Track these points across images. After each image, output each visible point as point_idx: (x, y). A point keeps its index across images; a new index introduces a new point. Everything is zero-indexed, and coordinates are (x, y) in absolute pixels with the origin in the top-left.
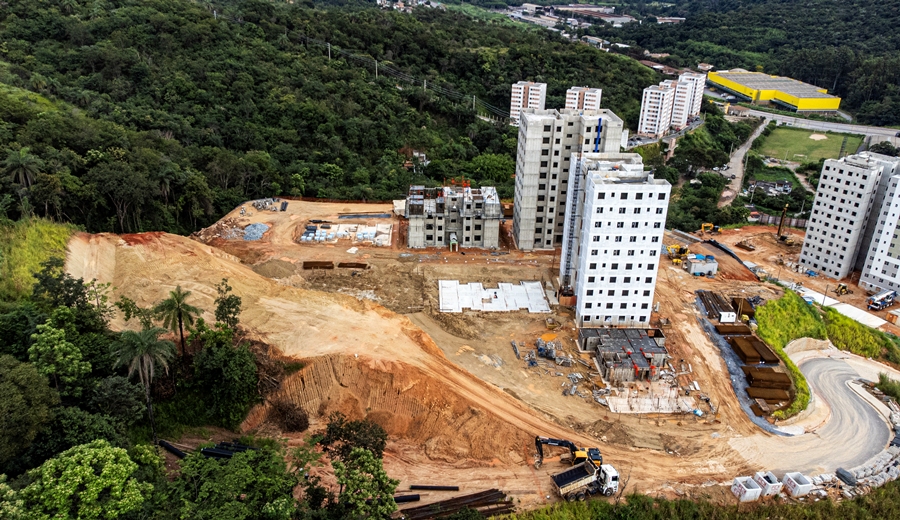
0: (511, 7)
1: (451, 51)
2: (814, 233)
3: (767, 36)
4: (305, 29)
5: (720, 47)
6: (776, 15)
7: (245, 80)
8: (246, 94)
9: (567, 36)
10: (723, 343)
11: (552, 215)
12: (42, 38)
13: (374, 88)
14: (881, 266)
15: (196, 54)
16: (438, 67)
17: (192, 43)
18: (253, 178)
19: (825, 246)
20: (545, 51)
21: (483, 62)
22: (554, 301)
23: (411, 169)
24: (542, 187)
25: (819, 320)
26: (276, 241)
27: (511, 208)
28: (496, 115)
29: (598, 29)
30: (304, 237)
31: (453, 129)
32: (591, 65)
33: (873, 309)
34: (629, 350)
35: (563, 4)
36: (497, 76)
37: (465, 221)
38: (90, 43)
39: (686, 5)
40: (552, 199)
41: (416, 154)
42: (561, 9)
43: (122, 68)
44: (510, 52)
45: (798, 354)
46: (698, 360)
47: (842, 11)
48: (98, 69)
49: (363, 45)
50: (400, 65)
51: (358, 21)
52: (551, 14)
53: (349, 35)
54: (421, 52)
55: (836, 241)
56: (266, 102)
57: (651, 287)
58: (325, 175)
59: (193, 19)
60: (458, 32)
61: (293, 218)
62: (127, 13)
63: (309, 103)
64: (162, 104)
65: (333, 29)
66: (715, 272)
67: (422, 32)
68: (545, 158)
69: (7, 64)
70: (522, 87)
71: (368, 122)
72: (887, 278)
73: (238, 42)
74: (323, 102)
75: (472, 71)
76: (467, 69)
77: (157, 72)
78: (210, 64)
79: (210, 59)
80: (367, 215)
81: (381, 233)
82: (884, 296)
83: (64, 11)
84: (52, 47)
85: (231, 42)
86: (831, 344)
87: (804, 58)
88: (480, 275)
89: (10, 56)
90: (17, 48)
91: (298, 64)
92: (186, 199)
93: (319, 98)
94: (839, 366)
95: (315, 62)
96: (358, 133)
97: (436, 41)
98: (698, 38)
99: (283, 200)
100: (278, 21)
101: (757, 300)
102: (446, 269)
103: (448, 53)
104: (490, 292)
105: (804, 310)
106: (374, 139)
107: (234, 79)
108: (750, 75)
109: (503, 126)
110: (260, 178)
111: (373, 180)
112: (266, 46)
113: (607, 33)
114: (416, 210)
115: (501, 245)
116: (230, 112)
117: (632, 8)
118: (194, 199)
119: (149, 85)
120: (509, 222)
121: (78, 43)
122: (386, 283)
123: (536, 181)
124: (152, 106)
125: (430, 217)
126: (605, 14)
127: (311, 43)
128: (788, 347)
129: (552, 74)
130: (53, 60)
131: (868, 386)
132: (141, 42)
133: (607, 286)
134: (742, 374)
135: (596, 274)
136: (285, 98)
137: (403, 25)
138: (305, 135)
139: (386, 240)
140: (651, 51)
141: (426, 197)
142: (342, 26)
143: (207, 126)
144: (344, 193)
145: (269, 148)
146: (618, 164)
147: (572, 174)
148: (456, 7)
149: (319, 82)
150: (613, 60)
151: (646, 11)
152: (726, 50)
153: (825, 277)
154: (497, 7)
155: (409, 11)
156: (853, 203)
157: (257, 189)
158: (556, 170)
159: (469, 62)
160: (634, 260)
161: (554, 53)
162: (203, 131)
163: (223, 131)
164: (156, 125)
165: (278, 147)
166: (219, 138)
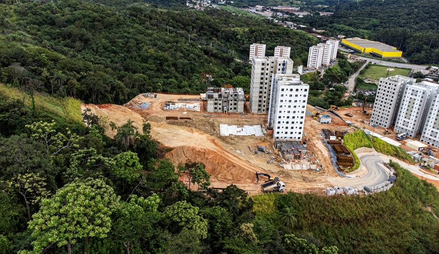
0: (250, 7)
1: (223, 29)
2: (376, 109)
3: (371, 22)
4: (157, 19)
5: (349, 27)
6: (375, 12)
7: (132, 43)
8: (133, 49)
9: (277, 21)
10: (330, 147)
11: (265, 99)
12: (44, 24)
13: (189, 47)
14: (402, 122)
15: (110, 31)
16: (217, 36)
17: (108, 26)
18: (141, 85)
19: (381, 115)
20: (265, 30)
21: (237, 35)
22: (266, 132)
23: (205, 82)
24: (261, 88)
25: (370, 141)
26: (154, 109)
27: (249, 97)
28: (243, 59)
29: (291, 18)
30: (165, 108)
31: (224, 65)
32: (287, 36)
33: (398, 140)
34: (293, 148)
35: (275, 6)
36: (243, 41)
37: (230, 101)
38: (65, 27)
39: (334, 6)
40: (265, 93)
41: (208, 76)
42: (274, 8)
43: (79, 37)
44: (249, 30)
45: (359, 153)
46: (319, 153)
47: (406, 11)
48: (69, 38)
49: (183, 26)
50: (200, 36)
51: (180, 15)
52: (269, 11)
53: (177, 22)
54: (209, 30)
55: (385, 112)
56: (142, 52)
57: (302, 126)
58: (170, 84)
59: (108, 15)
60: (226, 21)
61: (160, 100)
62: (81, 13)
63: (161, 53)
64: (97, 53)
65: (169, 19)
66: (330, 122)
67: (209, 21)
68: (262, 76)
69: (30, 36)
70: (255, 46)
71: (186, 61)
72: (405, 127)
73: (128, 26)
74: (167, 53)
75: (232, 38)
76: (230, 38)
77: (94, 39)
78: (117, 35)
79: (117, 33)
80: (189, 100)
81: (196, 106)
82: (403, 134)
83: (53, 12)
84: (48, 28)
85: (125, 26)
86: (374, 150)
87: (386, 33)
88: (236, 122)
89: (30, 32)
90: (33, 28)
91: (155, 35)
92: (116, 93)
93: (164, 51)
94: (376, 158)
95: (162, 35)
96: (182, 66)
97: (216, 25)
98: (339, 23)
99: (155, 94)
100: (145, 16)
101: (346, 132)
102: (223, 120)
103: (221, 30)
104: (240, 129)
105: (364, 137)
106: (189, 69)
107: (127, 42)
108: (362, 41)
109: (246, 63)
110: (144, 85)
111: (190, 86)
112: (140, 27)
113: (296, 20)
114: (210, 97)
115: (244, 111)
116: (126, 57)
117: (308, 8)
118: (120, 92)
119: (91, 45)
120: (248, 103)
121: (60, 27)
122: (199, 125)
123: (259, 85)
124: (93, 54)
125: (216, 100)
126: (295, 11)
127: (160, 26)
128: (356, 150)
129: (269, 40)
130: (49, 34)
131: (385, 164)
132: (87, 26)
133: (285, 125)
134: (336, 158)
135: (281, 120)
136: (150, 51)
137: (201, 17)
138: (159, 67)
139: (198, 109)
140: (316, 29)
141: (214, 92)
142: (173, 18)
143: (116, 63)
144: (179, 91)
145: (143, 73)
146: (290, 78)
147: (272, 82)
148: (224, 7)
149: (164, 44)
150: (296, 34)
151: (315, 9)
152: (351, 29)
153: (380, 128)
154: (244, 7)
155: (202, 9)
156: (391, 96)
157: (143, 89)
158: (267, 81)
159: (231, 35)
160: (296, 115)
161: (270, 30)
162: (115, 65)
163: (123, 65)
164: (96, 62)
165: (147, 72)
166: (122, 68)
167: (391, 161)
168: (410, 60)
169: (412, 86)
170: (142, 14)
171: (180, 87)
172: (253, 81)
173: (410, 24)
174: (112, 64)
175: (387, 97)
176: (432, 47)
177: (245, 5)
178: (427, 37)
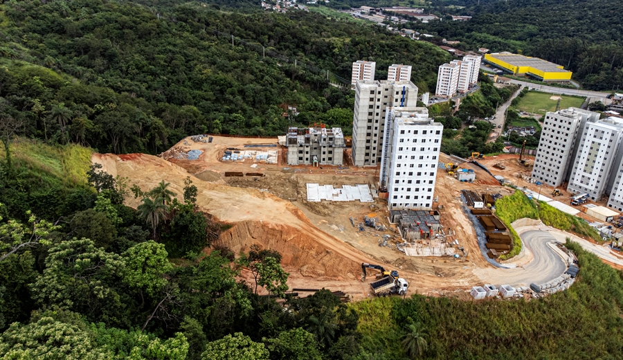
0: (353, 9)
1: (313, 40)
2: (540, 158)
3: (526, 30)
4: (217, 26)
5: (494, 37)
6: (531, 15)
7: (179, 60)
8: (181, 69)
9: (391, 28)
10: (475, 219)
11: (376, 145)
12: (48, 32)
13: (263, 65)
14: (580, 178)
15: (148, 43)
16: (304, 51)
17: (144, 36)
18: (190, 122)
19: (547, 166)
20: (375, 41)
21: (334, 48)
22: (376, 196)
23: (287, 118)
24: (369, 128)
25: (535, 208)
26: (207, 160)
27: (351, 141)
28: (342, 83)
29: (412, 24)
30: (224, 158)
31: (314, 92)
32: (405, 50)
33: (573, 204)
34: (418, 222)
35: (388, 7)
36: (343, 57)
37: (322, 148)
38: (80, 36)
39: (472, 7)
40: (376, 135)
41: (290, 108)
42: (387, 10)
43: (101, 52)
44: (352, 41)
45: (519, 227)
46: (459, 228)
47: (576, 13)
48: (86, 53)
49: (254, 36)
50: (279, 49)
51: (251, 20)
52: (380, 13)
53: (246, 30)
54: (293, 41)
55: (553, 163)
56: (194, 74)
57: (432, 186)
58: (234, 121)
59: (145, 20)
60: (318, 28)
61: (216, 146)
62: (103, 16)
63: (221, 75)
64: (126, 75)
65: (235, 26)
66: (474, 179)
67: (293, 28)
68: (371, 110)
69: (27, 50)
70: (360, 64)
71: (259, 87)
72: (583, 185)
73: (174, 35)
74: (230, 74)
75: (326, 53)
76: (323, 52)
77: (123, 54)
78: (157, 49)
79: (157, 46)
80: (261, 145)
81: (271, 156)
82: (581, 196)
83: (62, 15)
84: (55, 38)
85: (169, 35)
86: (541, 222)
87: (549, 45)
88: (332, 180)
89: (28, 44)
90: (33, 38)
91: (213, 49)
92: (151, 135)
93: (227, 72)
94: (545, 235)
95: (224, 48)
96: (252, 94)
97: (303, 33)
98: (480, 31)
99: (209, 136)
100: (199, 21)
101: (497, 196)
102: (311, 177)
103: (310, 41)
104: (338, 190)
105: (526, 202)
106: (263, 98)
107: (172, 59)
108: (513, 56)
109: (347, 90)
110: (194, 122)
111: (263, 124)
112: (192, 37)
113: (418, 27)
114: (293, 142)
115: (344, 163)
116: (170, 81)
117: (436, 9)
118: (156, 135)
119: (118, 63)
120: (349, 150)
121: (72, 36)
122: (275, 185)
123: (366, 124)
124: (121, 77)
125: (301, 146)
126: (417, 14)
127: (221, 35)
128: (514, 223)
129: (380, 56)
130: (56, 47)
131: (559, 245)
132: (113, 35)
133: (406, 186)
134: (484, 236)
135: (400, 178)
136: (205, 72)
137: (281, 23)
138: (218, 95)
139: (274, 160)
140: (447, 39)
141: (298, 134)
142: (241, 24)
143: (155, 90)
144: (247, 132)
145: (195, 104)
146: (413, 114)
147: (386, 120)
148: (315, 8)
149: (227, 61)
150: (420, 46)
151: (445, 12)
152: (498, 39)
153: (547, 186)
154: (343, 9)
155: (284, 12)
156: (563, 139)
157: (192, 130)
158: (378, 118)
159: (325, 48)
160: (422, 170)
161: (381, 41)
162: (154, 93)
163: (166, 92)
164: (124, 89)
165: (201, 103)
166: (164, 97)
167: (568, 240)
168: (584, 85)
169: (595, 124)
170: (195, 17)
171: (248, 125)
172: (357, 118)
173: (582, 32)
174: (149, 91)
175: (557, 141)
176: (615, 65)
177: (346, 5)
178: (608, 51)
